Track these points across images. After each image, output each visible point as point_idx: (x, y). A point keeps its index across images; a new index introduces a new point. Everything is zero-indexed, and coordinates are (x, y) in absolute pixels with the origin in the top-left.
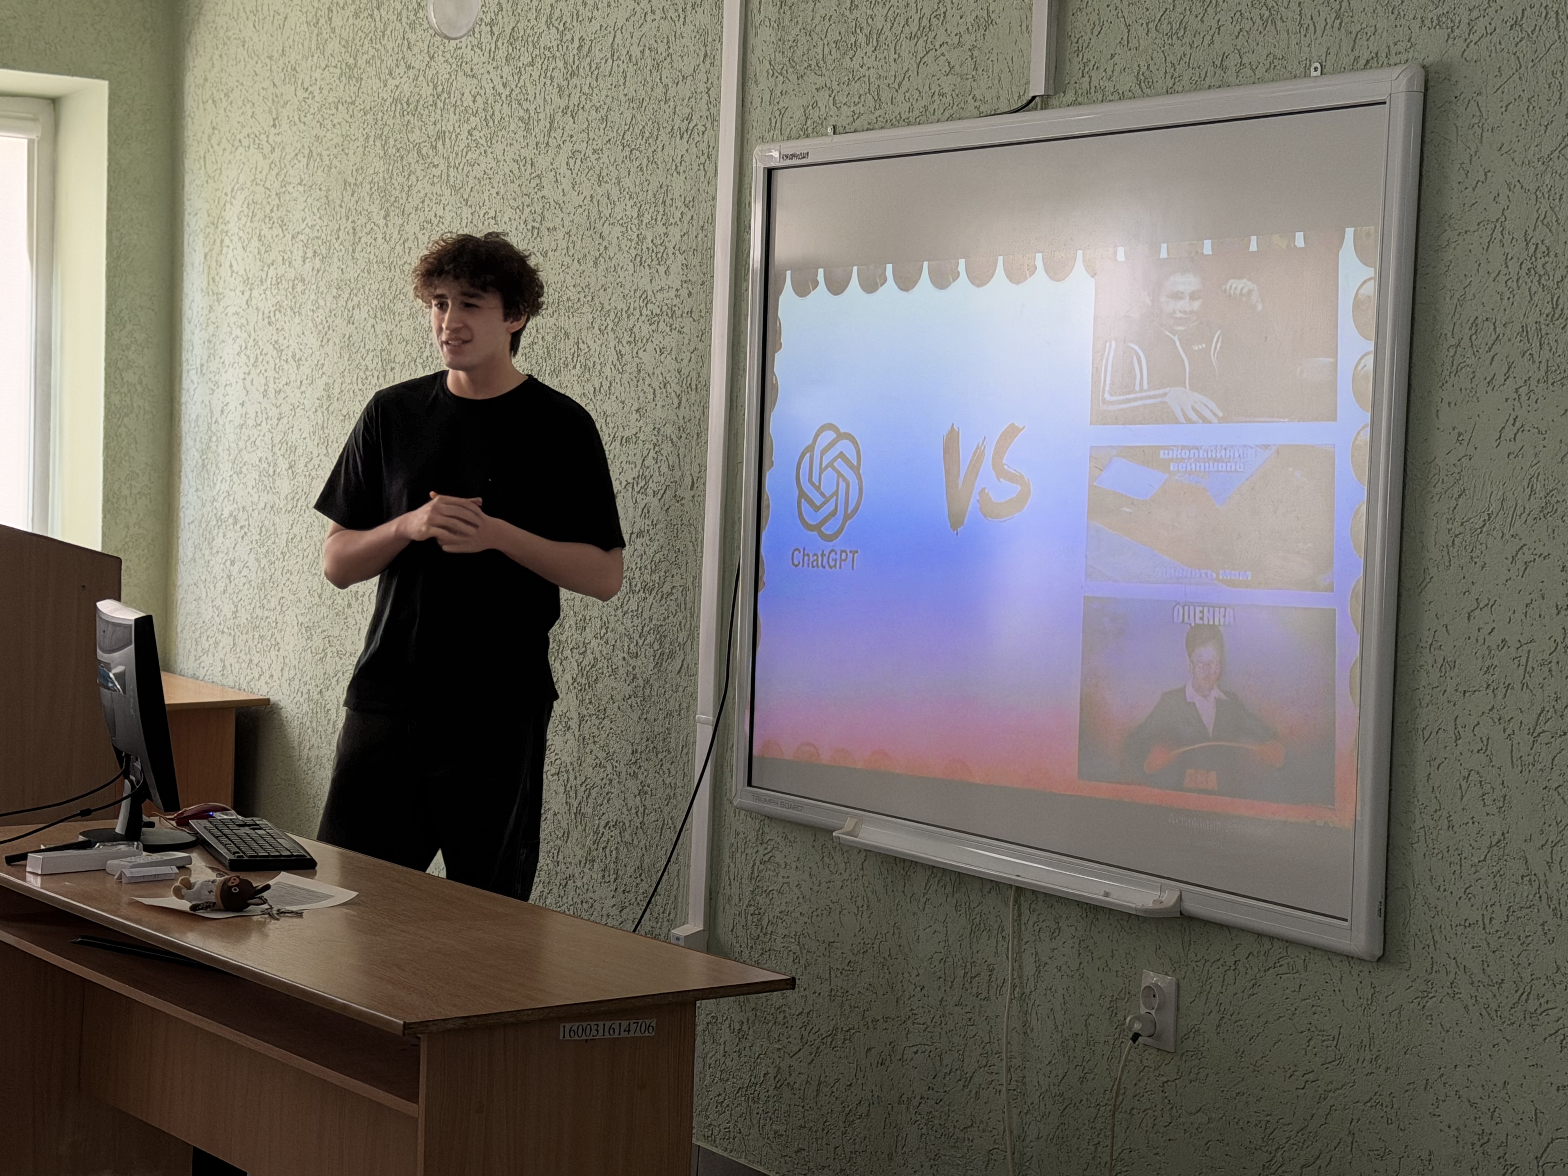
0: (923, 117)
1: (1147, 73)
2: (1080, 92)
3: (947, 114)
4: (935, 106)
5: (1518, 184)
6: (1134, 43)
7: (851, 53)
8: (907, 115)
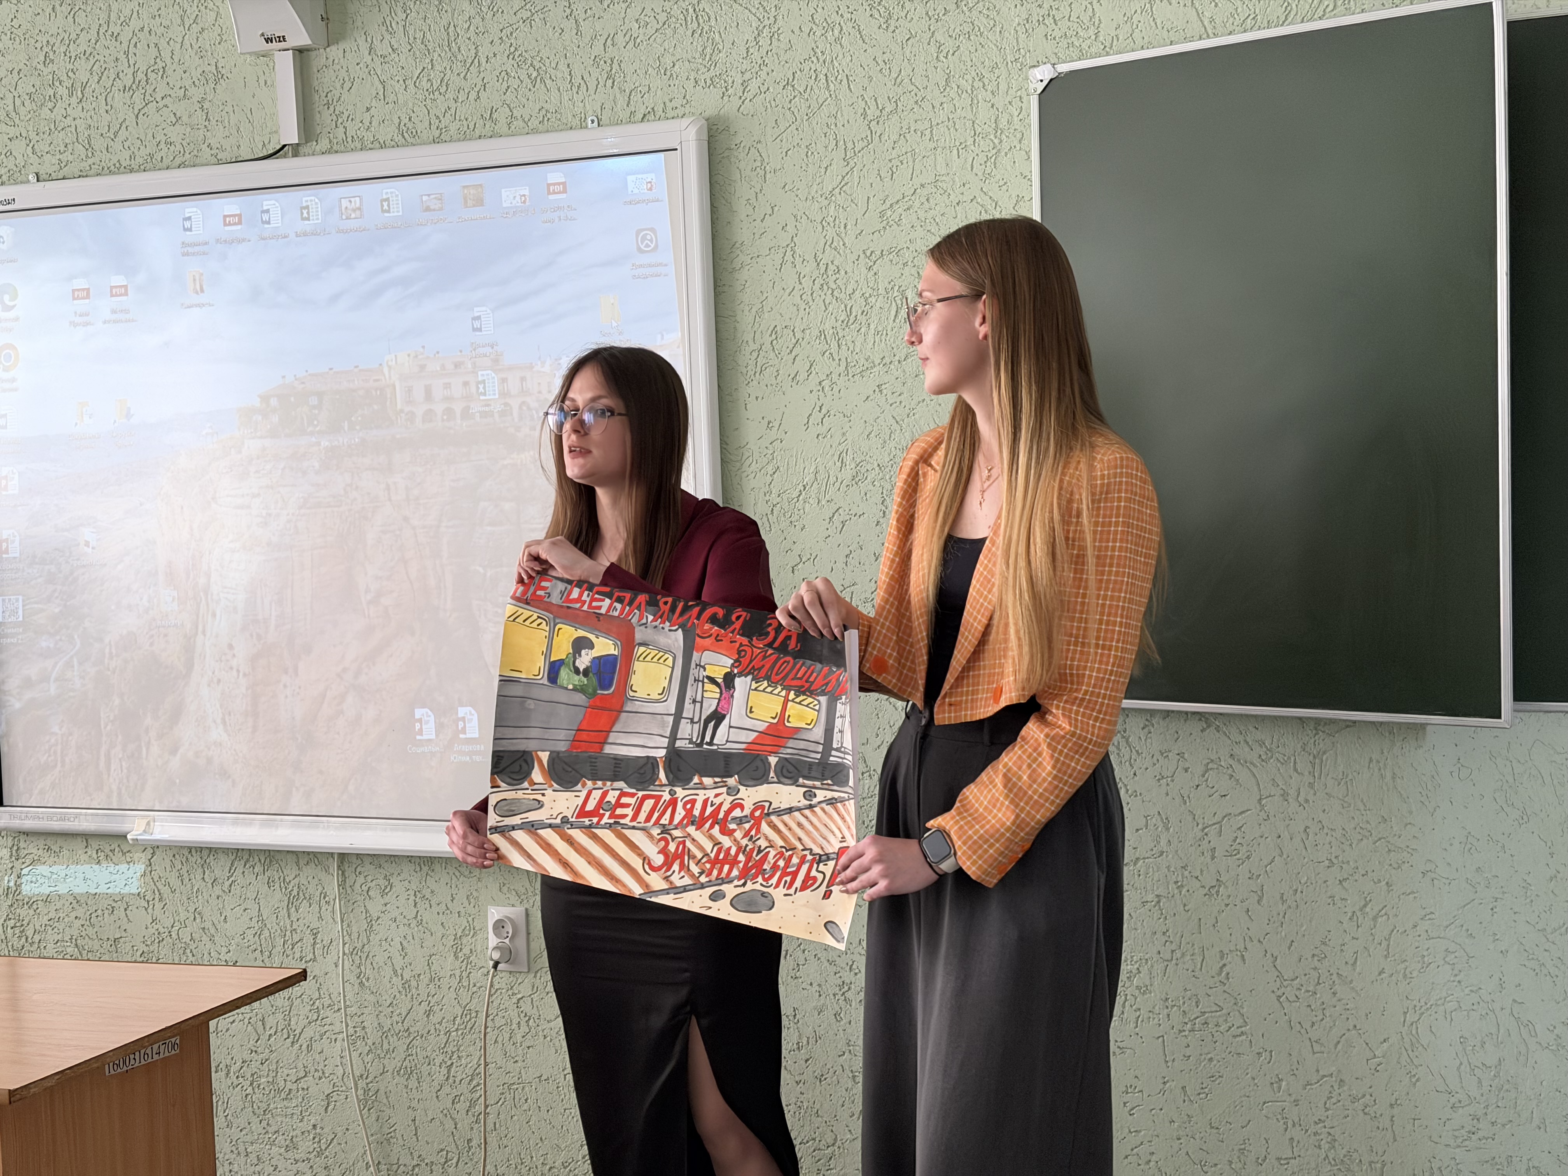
0: (149, 165)
1: (410, 125)
2: (335, 141)
3: (178, 161)
4: (162, 153)
5: (804, 216)
6: (391, 98)
7: (50, 105)
8: (128, 162)
